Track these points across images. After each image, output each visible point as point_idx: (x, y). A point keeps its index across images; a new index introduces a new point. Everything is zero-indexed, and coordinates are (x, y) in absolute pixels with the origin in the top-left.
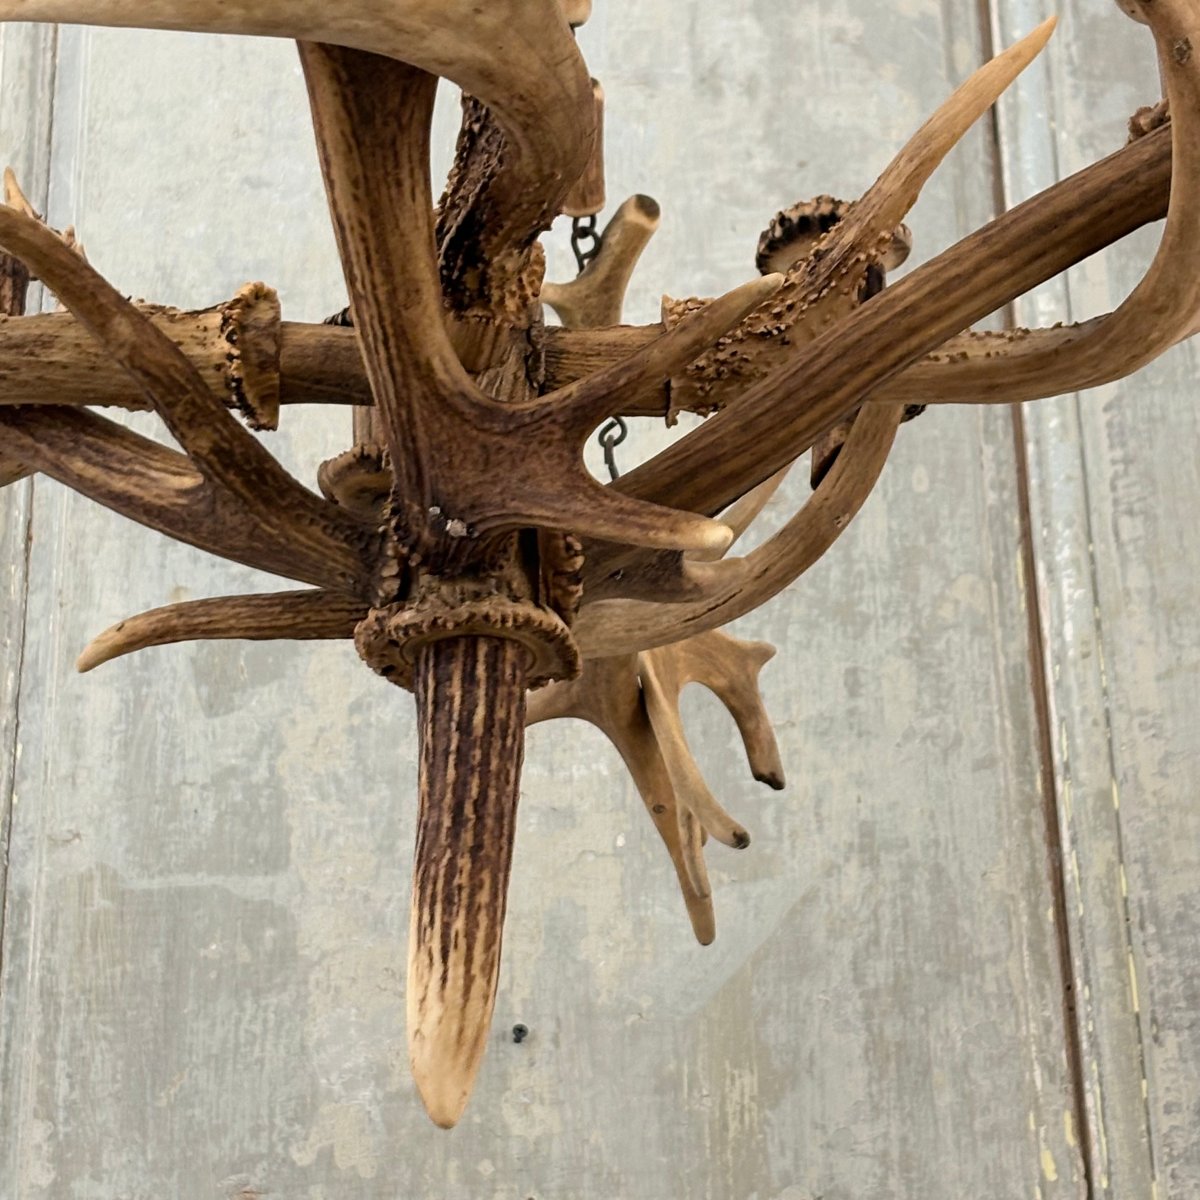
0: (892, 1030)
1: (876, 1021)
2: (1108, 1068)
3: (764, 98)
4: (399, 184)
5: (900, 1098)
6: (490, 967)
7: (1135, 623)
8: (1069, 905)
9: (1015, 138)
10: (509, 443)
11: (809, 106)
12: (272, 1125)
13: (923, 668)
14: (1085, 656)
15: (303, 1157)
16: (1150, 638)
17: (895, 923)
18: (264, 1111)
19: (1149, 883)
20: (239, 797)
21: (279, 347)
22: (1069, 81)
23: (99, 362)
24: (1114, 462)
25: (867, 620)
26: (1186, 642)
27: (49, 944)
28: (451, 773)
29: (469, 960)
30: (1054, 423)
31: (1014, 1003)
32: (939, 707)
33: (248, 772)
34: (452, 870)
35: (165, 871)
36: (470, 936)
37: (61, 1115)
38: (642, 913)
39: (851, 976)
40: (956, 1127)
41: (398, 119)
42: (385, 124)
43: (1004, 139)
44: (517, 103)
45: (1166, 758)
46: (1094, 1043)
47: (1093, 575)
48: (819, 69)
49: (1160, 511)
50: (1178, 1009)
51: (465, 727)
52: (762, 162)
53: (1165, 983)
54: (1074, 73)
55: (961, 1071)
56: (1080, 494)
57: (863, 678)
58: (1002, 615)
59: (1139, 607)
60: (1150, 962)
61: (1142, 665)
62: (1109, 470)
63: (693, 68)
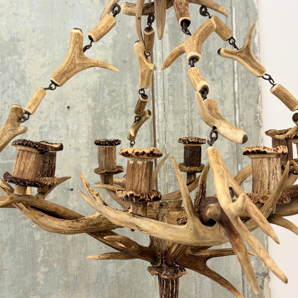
7: (170, 116)
14: (162, 121)
16: (172, 118)
19: (170, 162)
24: (168, 86)
25: (129, 114)
26: (178, 119)
30: (159, 77)
38: (92, 167)
46: (160, 187)
47: (164, 106)
49: (175, 95)
50: (173, 182)
56: (163, 91)
57: (128, 125)
59: (171, 113)
60: (169, 175)
61: (171, 123)
62: (168, 87)
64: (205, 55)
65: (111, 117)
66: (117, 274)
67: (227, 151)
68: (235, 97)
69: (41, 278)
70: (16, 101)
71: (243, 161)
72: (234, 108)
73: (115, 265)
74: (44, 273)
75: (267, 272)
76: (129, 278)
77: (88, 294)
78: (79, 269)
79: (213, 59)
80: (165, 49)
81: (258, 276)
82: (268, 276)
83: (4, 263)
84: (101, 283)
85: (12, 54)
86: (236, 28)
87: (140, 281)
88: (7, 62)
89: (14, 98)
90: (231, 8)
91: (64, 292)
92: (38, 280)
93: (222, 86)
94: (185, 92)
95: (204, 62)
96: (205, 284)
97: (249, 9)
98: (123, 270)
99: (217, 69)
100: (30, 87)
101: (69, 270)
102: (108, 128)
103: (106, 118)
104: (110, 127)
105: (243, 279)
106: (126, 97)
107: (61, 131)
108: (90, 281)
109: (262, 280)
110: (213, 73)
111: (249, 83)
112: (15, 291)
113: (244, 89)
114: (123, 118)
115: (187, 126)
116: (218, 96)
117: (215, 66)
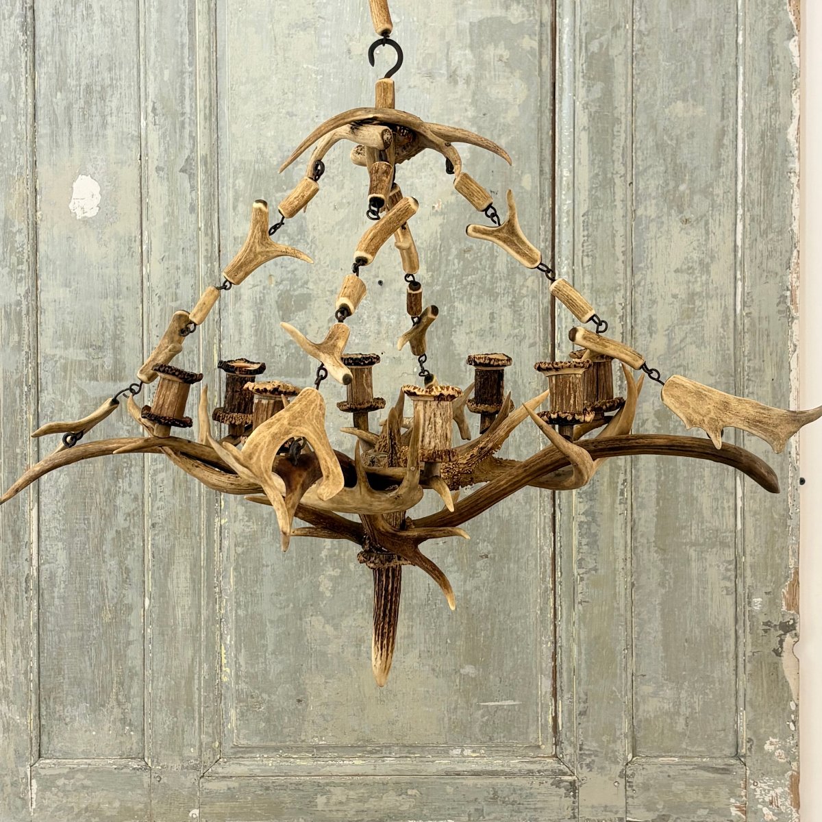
3: (472, 86)
9: (561, 102)
11: (488, 90)
13: (515, 312)
20: (293, 351)
22: (581, 80)
24: (584, 236)
25: (498, 294)
30: (565, 220)
32: (519, 325)
43: (557, 101)
47: (574, 277)
48: (492, 73)
49: (597, 255)
52: (470, 114)
54: (583, 77)
55: (519, 447)
56: (572, 248)
57: (495, 316)
58: (542, 289)
62: (582, 239)
63: (447, 71)
64: (670, 170)
65: (462, 299)
66: (466, 593)
67: (712, 370)
68: (735, 256)
69: (326, 586)
70: (289, 272)
71: (746, 391)
72: (733, 280)
73: (462, 576)
74: (331, 578)
75: (791, 622)
76: (488, 604)
77: (411, 623)
79: (687, 178)
80: (580, 163)
81: (769, 629)
82: (794, 632)
83: (264, 555)
85: (285, 187)
86: (744, 109)
87: (510, 612)
88: (274, 203)
89: (286, 267)
90: (737, 66)
92: (321, 589)
93: (707, 233)
94: (619, 250)
95: (667, 185)
96: (649, 633)
97: (777, 66)
98: (477, 588)
99: (696, 198)
100: (313, 246)
102: (455, 321)
103: (452, 302)
104: (458, 319)
105: (736, 631)
106: (494, 262)
107: (368, 326)
108: (414, 601)
109: (779, 639)
110: (686, 207)
111: (771, 227)
112: (281, 604)
113: (756, 240)
114: (484, 302)
115: (620, 317)
116: (695, 255)
117: (692, 193)
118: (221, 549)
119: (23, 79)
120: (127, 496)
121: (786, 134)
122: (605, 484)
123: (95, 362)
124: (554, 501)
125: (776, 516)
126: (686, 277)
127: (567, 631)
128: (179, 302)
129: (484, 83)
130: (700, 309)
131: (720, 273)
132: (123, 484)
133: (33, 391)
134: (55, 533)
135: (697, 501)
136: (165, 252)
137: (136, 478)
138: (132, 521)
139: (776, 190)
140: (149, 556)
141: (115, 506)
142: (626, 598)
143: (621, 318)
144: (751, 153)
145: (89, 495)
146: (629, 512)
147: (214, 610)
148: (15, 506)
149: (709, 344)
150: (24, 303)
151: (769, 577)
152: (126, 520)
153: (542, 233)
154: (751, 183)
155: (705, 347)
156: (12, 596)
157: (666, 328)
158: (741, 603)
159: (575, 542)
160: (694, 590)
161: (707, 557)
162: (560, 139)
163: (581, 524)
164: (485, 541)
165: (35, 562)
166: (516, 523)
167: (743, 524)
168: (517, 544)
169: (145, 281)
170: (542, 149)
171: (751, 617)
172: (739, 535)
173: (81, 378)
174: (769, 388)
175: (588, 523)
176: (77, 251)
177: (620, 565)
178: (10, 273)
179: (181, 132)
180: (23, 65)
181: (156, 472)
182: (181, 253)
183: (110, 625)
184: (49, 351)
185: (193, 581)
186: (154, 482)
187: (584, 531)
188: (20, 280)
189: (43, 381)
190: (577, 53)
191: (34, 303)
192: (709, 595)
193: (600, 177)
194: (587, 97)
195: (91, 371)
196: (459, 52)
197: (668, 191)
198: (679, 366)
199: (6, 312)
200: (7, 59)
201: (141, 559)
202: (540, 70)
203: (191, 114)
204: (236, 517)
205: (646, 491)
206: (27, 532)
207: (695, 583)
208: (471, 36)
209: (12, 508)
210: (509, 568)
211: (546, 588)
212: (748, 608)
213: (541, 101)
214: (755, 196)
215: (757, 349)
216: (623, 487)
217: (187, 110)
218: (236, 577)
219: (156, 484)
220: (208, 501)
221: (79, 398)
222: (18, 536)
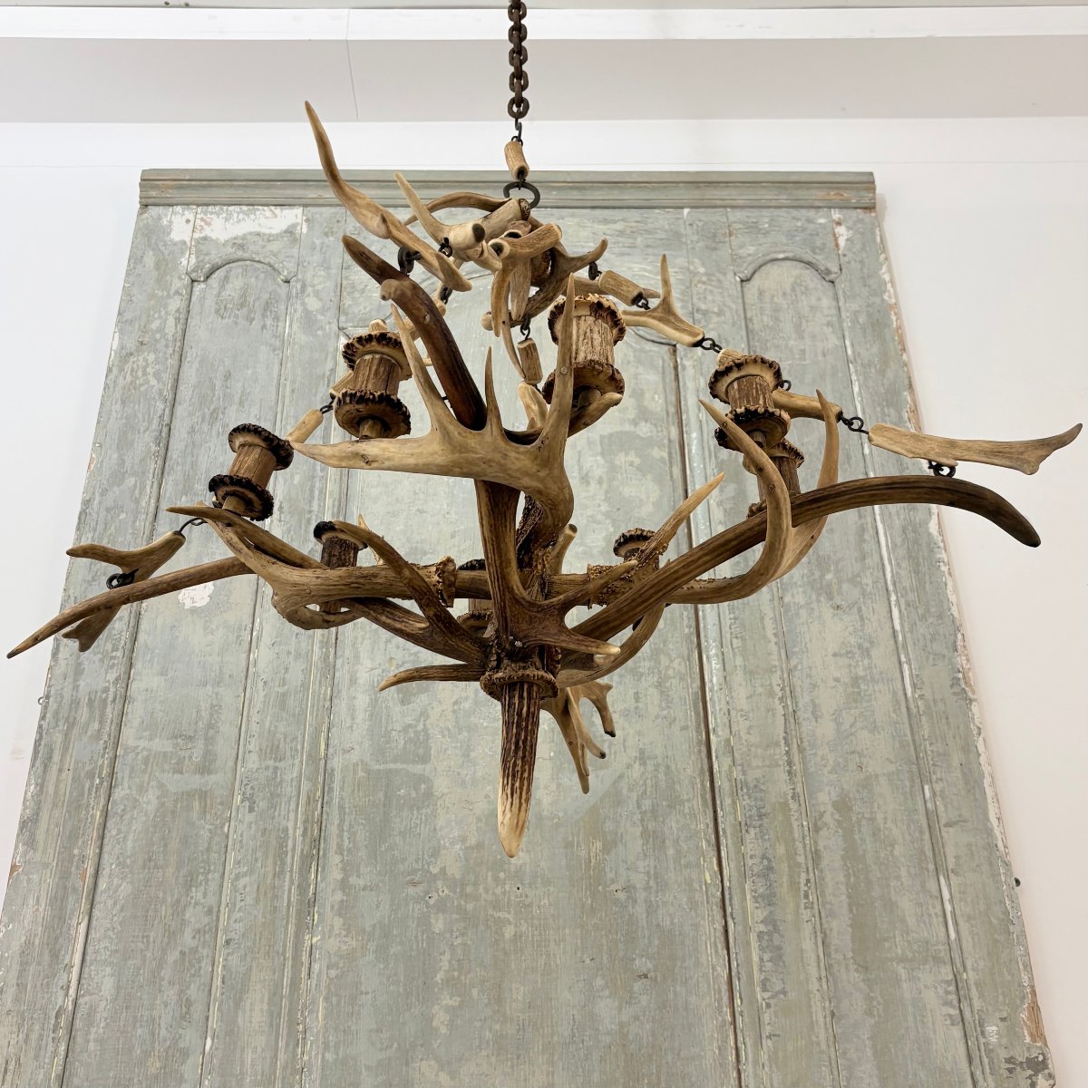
0: (651, 826)
1: (645, 823)
2: (729, 841)
3: (605, 486)
4: (506, 527)
5: (654, 851)
6: (527, 800)
7: (738, 678)
8: (715, 781)
10: (539, 615)
11: (621, 489)
12: (423, 858)
13: (662, 692)
14: (721, 689)
15: (435, 870)
16: (744, 683)
17: (652, 786)
18: (421, 853)
19: (744, 773)
20: (412, 735)
21: (456, 579)
23: (394, 583)
24: (730, 619)
25: (642, 674)
26: (757, 685)
27: (342, 789)
28: (515, 730)
29: (521, 797)
31: (695, 817)
32: (668, 707)
33: (416, 726)
34: (515, 765)
35: (386, 762)
36: (521, 788)
37: (345, 853)
38: (560, 781)
39: (636, 806)
40: (674, 863)
41: (507, 504)
42: (503, 506)
44: (549, 502)
45: (750, 727)
46: (724, 832)
47: (723, 660)
48: (624, 476)
49: (747, 637)
50: (755, 820)
51: (520, 714)
52: (604, 508)
53: (750, 810)
55: (677, 841)
56: (719, 631)
57: (640, 695)
58: (690, 673)
59: (740, 672)
60: (744, 803)
61: (741, 693)
62: (729, 622)
63: (580, 473)
66: (622, 1025)
67: (891, 757)
68: (896, 642)
69: (441, 1019)
70: (412, 654)
71: (934, 777)
72: (897, 665)
73: (617, 1003)
74: (449, 1009)
75: (1041, 1058)
76: (651, 1039)
77: (551, 1069)
78: (529, 1007)
79: (832, 568)
81: (1014, 1068)
82: (1046, 1071)
83: (363, 979)
84: (581, 1046)
87: (680, 1050)
89: (408, 650)
91: (493, 1059)
92: (434, 1024)
93: (862, 619)
94: (770, 632)
95: (813, 574)
96: (862, 1079)
98: (636, 1018)
99: (845, 587)
101: (508, 1008)
105: (972, 1075)
108: (556, 1038)
109: (1029, 1081)
110: (835, 594)
111: (929, 611)
112: (382, 1044)
113: (915, 624)
114: (627, 681)
115: (779, 699)
116: (853, 640)
117: (840, 582)
118: (309, 974)
119: (149, 483)
120: (199, 908)
121: (928, 528)
122: (785, 885)
123: (182, 754)
124: (725, 911)
125: (995, 921)
126: (847, 661)
127: (756, 1075)
128: (286, 687)
129: (616, 483)
130: (867, 693)
131: (882, 657)
132: (197, 894)
133: (105, 784)
134: (104, 955)
135: (898, 907)
136: (277, 637)
137: (213, 886)
138: (202, 939)
139: (927, 577)
140: (218, 982)
141: (183, 920)
142: (826, 1029)
143: (781, 699)
144: (895, 545)
145: (153, 907)
146: (817, 919)
147: (295, 1055)
148: (60, 918)
149: (883, 730)
150: (112, 690)
151: (1001, 998)
152: (194, 937)
153: (685, 619)
154: (900, 571)
155: (879, 733)
156: (34, 1037)
157: (832, 711)
158: (972, 1034)
159: (755, 958)
160: (910, 1019)
161: (920, 975)
162: (697, 533)
163: (760, 935)
164: (643, 956)
165: (72, 992)
166: (680, 934)
167: (957, 932)
168: (683, 961)
169: (250, 666)
170: (678, 544)
171: (989, 1052)
172: (954, 946)
173: (163, 771)
174: (958, 773)
175: (770, 934)
176: (180, 640)
177: (814, 986)
178: (102, 661)
179: (306, 527)
180: (152, 471)
181: (237, 877)
182: (294, 638)
183: (156, 1077)
184: (131, 743)
185: (271, 1014)
186: (235, 889)
187: (765, 944)
188: (112, 667)
189: (119, 775)
190: (707, 460)
191: (123, 691)
192: (930, 1025)
193: (742, 565)
194: (721, 495)
195: (177, 764)
196: (591, 459)
197: (814, 580)
198: (853, 752)
199: (90, 699)
200: (136, 467)
201: (207, 989)
202: (672, 476)
203: (318, 511)
204: (330, 931)
205: (834, 895)
206: (70, 952)
207: (910, 1009)
208: (602, 446)
209: (56, 921)
210: (675, 992)
211: (724, 1021)
212: (982, 1040)
213: (674, 501)
214: (906, 583)
215: (937, 732)
216: (806, 888)
217: (315, 508)
218: (325, 1008)
219: (236, 891)
220: (299, 912)
221: (158, 793)
222: (57, 957)
